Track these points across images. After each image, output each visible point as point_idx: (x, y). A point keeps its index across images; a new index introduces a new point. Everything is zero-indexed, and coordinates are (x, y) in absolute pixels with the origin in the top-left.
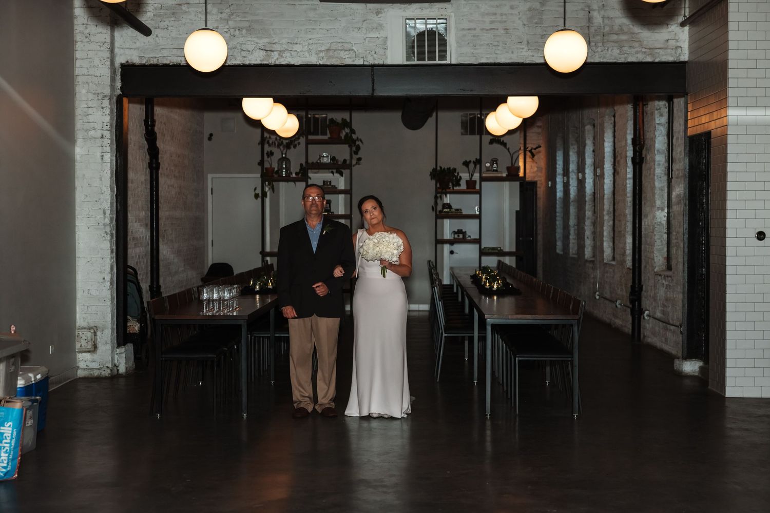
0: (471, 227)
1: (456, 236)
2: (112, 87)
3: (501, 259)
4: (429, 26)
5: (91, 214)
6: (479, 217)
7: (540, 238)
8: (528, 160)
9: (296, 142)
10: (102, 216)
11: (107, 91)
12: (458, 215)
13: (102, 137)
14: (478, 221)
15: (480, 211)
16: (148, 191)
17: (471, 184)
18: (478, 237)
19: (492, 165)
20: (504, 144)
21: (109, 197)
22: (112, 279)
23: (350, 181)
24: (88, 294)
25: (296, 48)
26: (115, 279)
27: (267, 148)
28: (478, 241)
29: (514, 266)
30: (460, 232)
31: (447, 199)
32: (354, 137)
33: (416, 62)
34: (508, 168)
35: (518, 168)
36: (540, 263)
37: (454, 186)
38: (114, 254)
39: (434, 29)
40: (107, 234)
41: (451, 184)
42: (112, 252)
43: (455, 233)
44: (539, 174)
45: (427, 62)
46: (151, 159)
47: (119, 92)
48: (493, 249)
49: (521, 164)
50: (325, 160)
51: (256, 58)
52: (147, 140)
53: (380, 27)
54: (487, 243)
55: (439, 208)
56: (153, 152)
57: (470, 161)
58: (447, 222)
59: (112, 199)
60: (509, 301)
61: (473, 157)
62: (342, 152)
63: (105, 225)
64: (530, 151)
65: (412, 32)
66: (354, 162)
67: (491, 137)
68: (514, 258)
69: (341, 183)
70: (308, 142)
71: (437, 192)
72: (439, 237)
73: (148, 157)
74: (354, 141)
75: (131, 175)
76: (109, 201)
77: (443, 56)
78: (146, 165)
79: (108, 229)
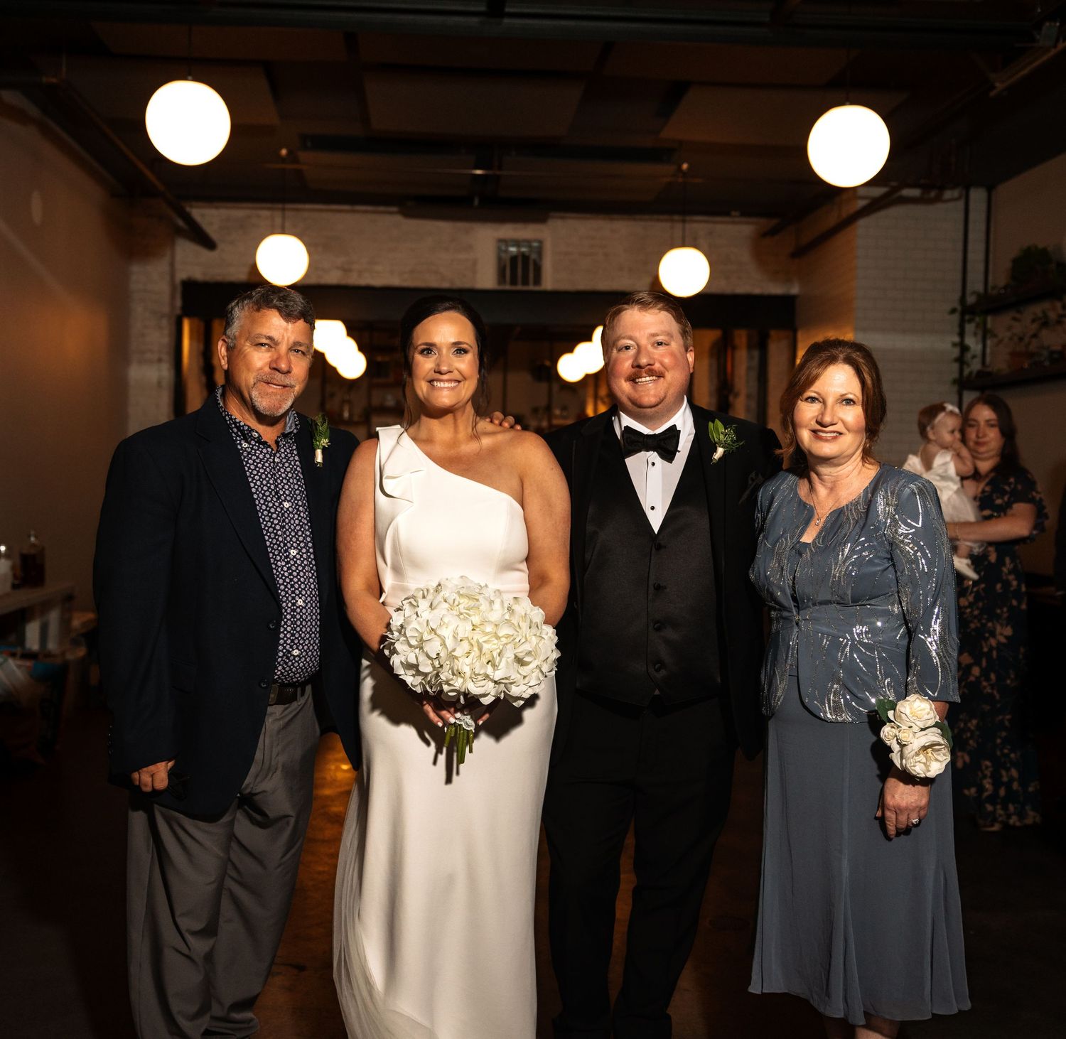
2: (172, 305)
4: (523, 249)
11: (166, 309)
25: (379, 268)
33: (508, 287)
39: (527, 254)
45: (520, 287)
47: (178, 312)
51: (333, 278)
53: (469, 248)
65: (503, 255)
77: (538, 280)
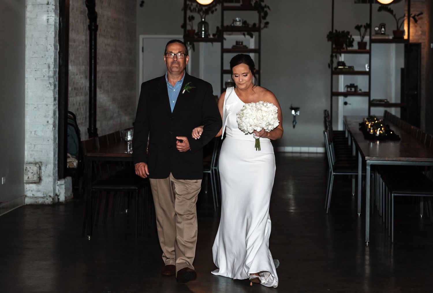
0: (361, 82)
1: (349, 89)
3: (388, 109)
5: (38, 67)
6: (369, 73)
7: (423, 92)
8: (411, 25)
9: (214, 9)
10: (47, 70)
12: (350, 71)
13: (48, 4)
14: (367, 77)
15: (370, 69)
16: (88, 49)
17: (362, 45)
18: (367, 90)
19: (380, 29)
20: (391, 11)
21: (52, 54)
22: (54, 122)
23: (259, 42)
24: (35, 134)
26: (57, 122)
27: (189, 14)
28: (367, 94)
29: (399, 116)
30: (352, 86)
31: (342, 58)
32: (263, 4)
34: (394, 32)
35: (403, 32)
36: (423, 113)
37: (347, 46)
38: (57, 102)
40: (51, 85)
41: (344, 45)
42: (55, 100)
43: (347, 87)
44: (423, 37)
46: (90, 22)
48: (381, 101)
49: (406, 28)
50: (238, 24)
52: (87, 6)
54: (375, 96)
55: (335, 65)
56: (92, 16)
57: (361, 26)
58: (342, 78)
59: (55, 55)
60: (392, 146)
61: (364, 21)
62: (252, 17)
63: (49, 77)
64: (414, 17)
66: (262, 25)
67: (380, 6)
68: (399, 109)
69: (251, 43)
70: (224, 9)
71: (333, 52)
72: (334, 90)
73: (88, 20)
74: (263, 8)
75: (72, 35)
76: (53, 57)
78: (86, 27)
79: (52, 80)
